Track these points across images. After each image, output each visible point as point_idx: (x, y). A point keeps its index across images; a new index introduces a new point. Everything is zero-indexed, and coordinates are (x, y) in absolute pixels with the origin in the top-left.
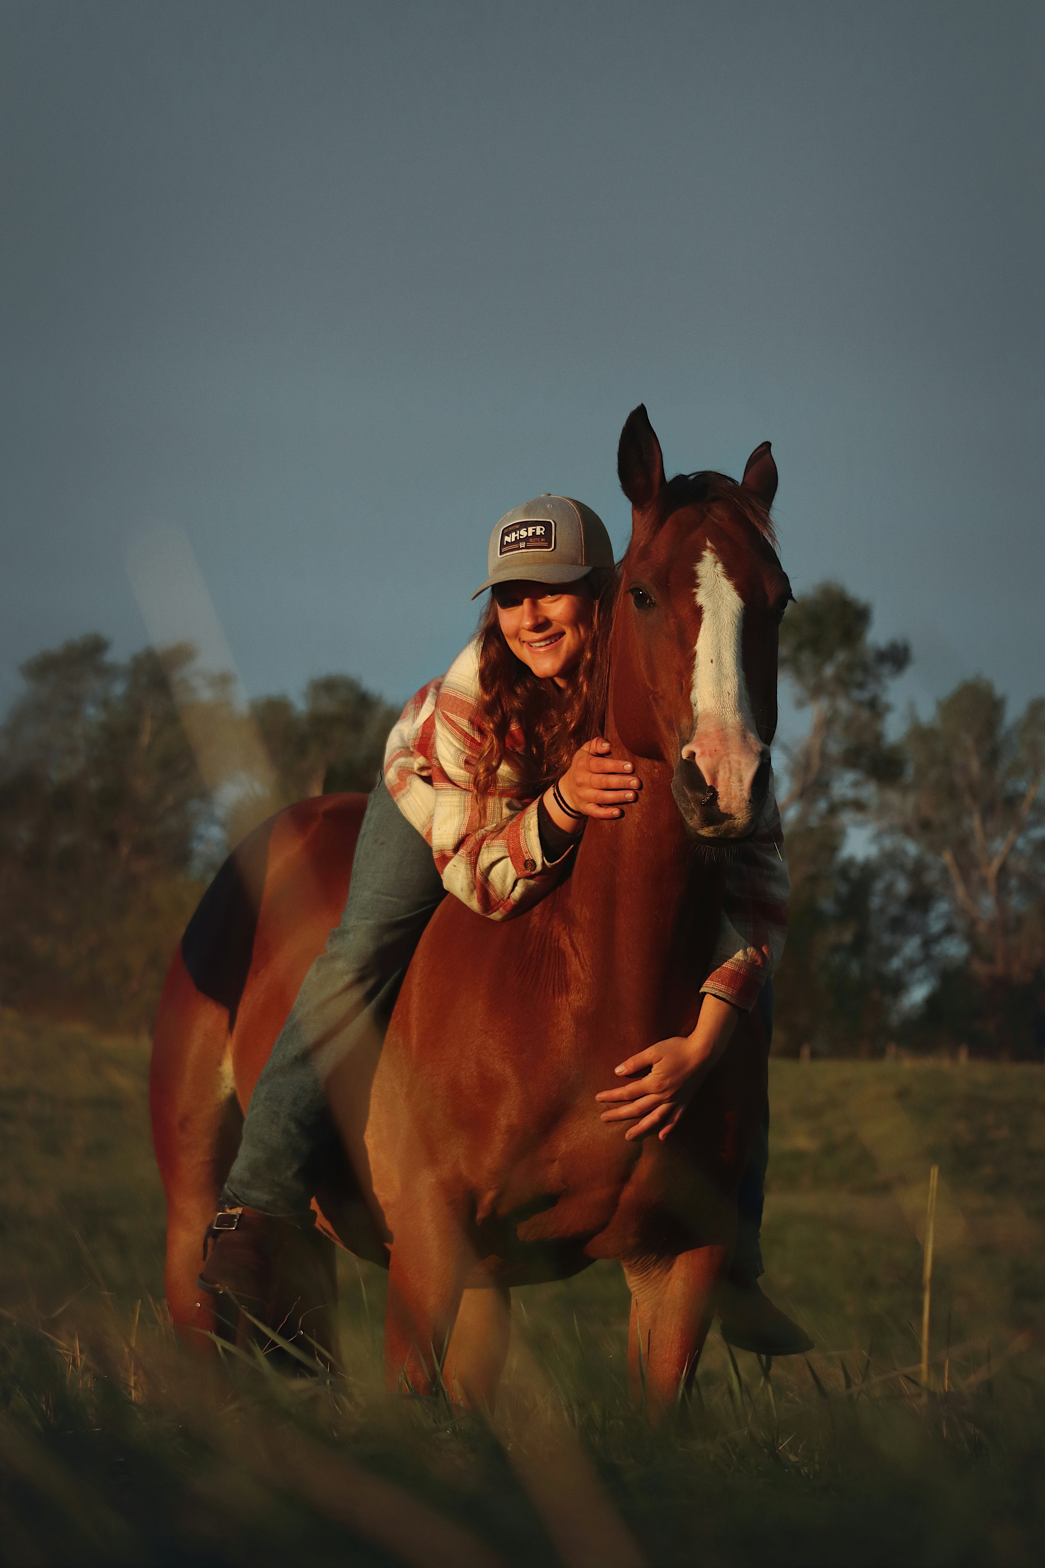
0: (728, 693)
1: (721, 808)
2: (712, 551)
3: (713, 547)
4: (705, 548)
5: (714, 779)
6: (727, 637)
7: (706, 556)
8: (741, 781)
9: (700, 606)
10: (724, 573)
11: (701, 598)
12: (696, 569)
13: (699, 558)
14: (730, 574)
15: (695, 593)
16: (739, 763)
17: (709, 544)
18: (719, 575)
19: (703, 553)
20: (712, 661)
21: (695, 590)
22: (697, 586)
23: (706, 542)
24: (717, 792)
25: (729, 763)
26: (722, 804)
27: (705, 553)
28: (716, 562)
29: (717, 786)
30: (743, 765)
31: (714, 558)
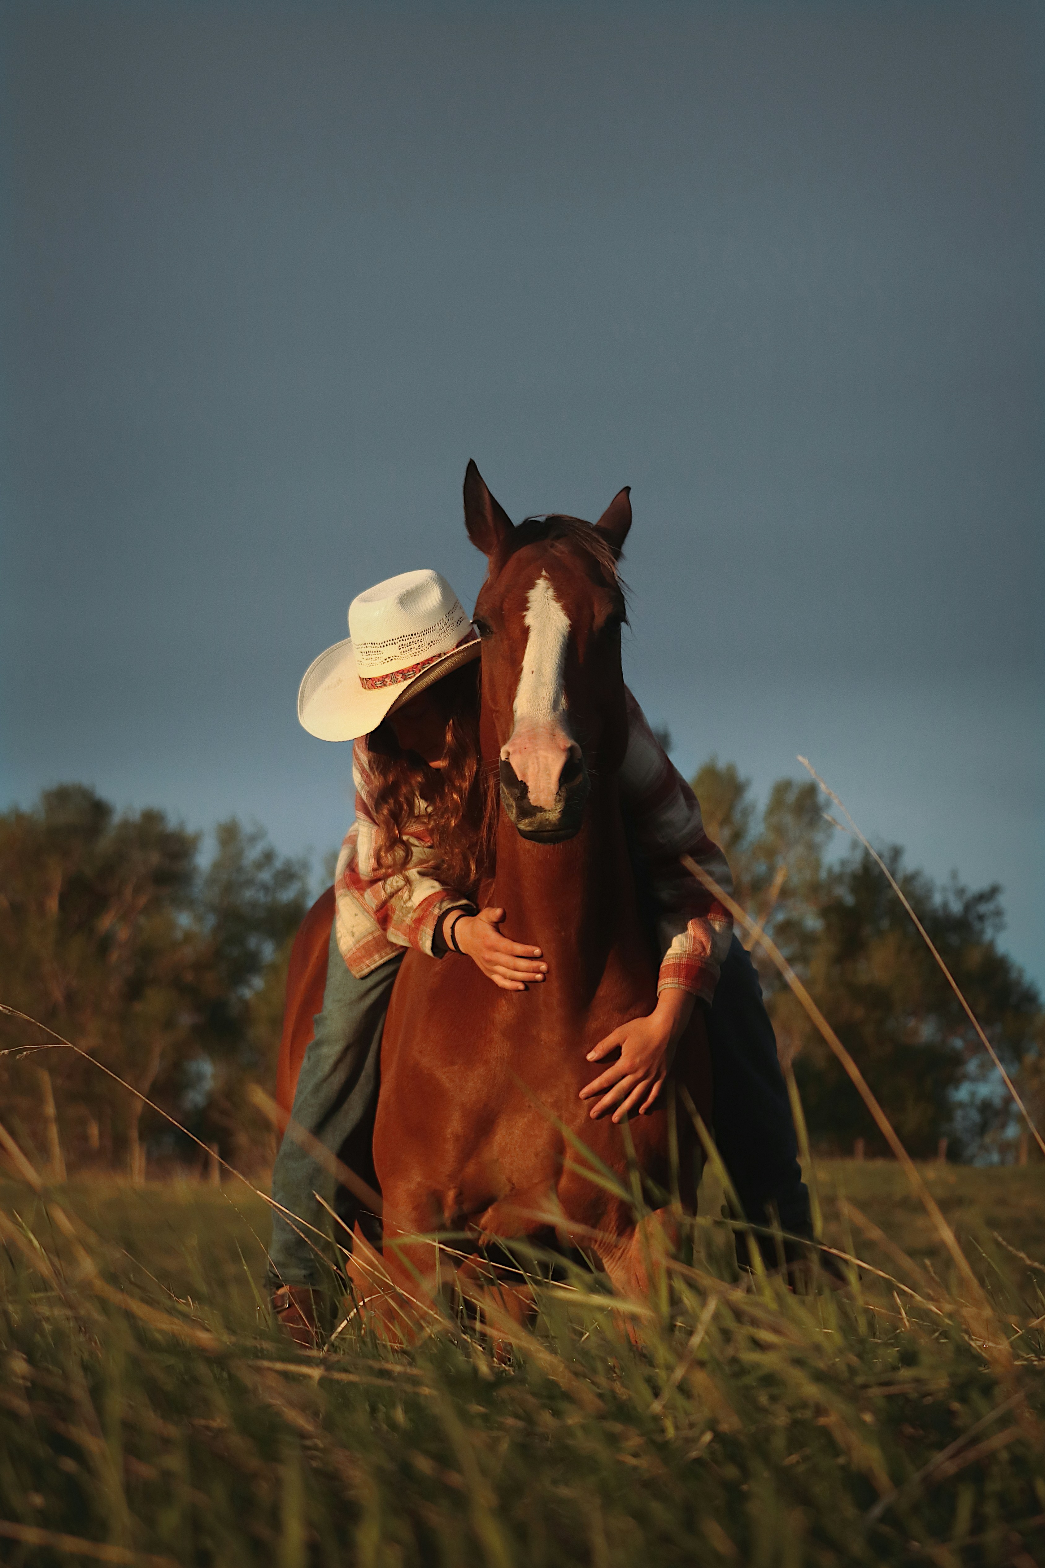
0: (544, 698)
1: (531, 801)
2: (546, 578)
3: (548, 575)
4: (539, 576)
5: (524, 775)
6: (550, 651)
7: (539, 584)
8: (549, 775)
9: (528, 626)
10: (554, 596)
11: (530, 619)
12: (528, 596)
13: (531, 585)
14: (559, 596)
15: (525, 615)
16: (546, 758)
17: (544, 573)
18: (549, 599)
19: (536, 581)
20: (533, 672)
21: (525, 613)
22: (527, 609)
23: (541, 571)
24: (528, 786)
25: (537, 758)
26: (532, 797)
27: (538, 581)
28: (548, 588)
29: (527, 781)
30: (550, 760)
31: (547, 584)
